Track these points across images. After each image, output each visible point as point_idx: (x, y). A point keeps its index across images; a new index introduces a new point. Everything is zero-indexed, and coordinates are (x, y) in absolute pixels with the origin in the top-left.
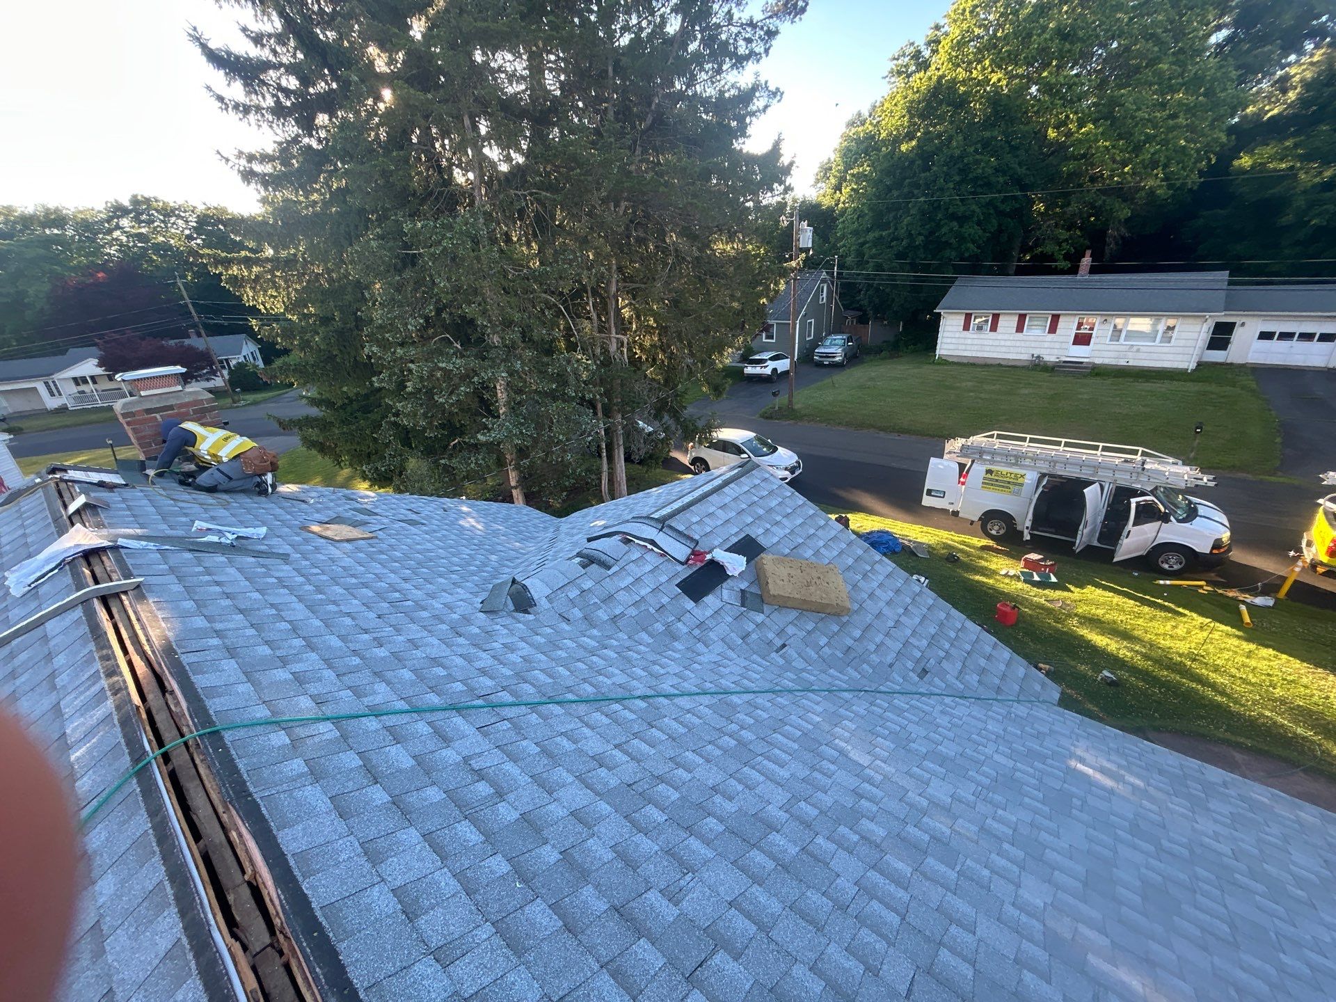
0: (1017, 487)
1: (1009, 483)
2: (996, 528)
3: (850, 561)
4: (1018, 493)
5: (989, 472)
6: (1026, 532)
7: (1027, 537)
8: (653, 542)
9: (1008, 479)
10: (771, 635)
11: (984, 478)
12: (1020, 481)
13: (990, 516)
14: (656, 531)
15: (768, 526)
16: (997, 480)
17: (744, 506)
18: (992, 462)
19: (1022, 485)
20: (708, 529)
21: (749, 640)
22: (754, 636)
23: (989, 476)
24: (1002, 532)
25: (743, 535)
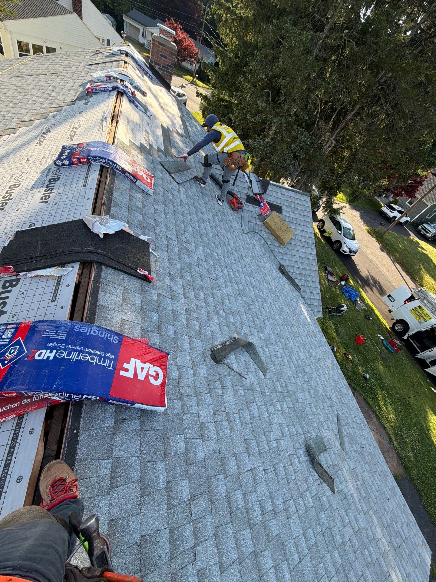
0: (423, 321)
1: (422, 316)
2: (399, 327)
3: (303, 240)
4: (421, 323)
5: (420, 307)
6: (407, 335)
7: (405, 338)
8: (251, 181)
9: (423, 315)
10: (257, 228)
11: (415, 308)
12: (426, 319)
13: (402, 322)
14: (255, 180)
15: (290, 211)
16: (419, 312)
17: (290, 200)
18: (425, 304)
19: (426, 321)
20: (271, 194)
21: (250, 223)
22: (252, 224)
23: (418, 308)
24: (399, 330)
25: (280, 205)
